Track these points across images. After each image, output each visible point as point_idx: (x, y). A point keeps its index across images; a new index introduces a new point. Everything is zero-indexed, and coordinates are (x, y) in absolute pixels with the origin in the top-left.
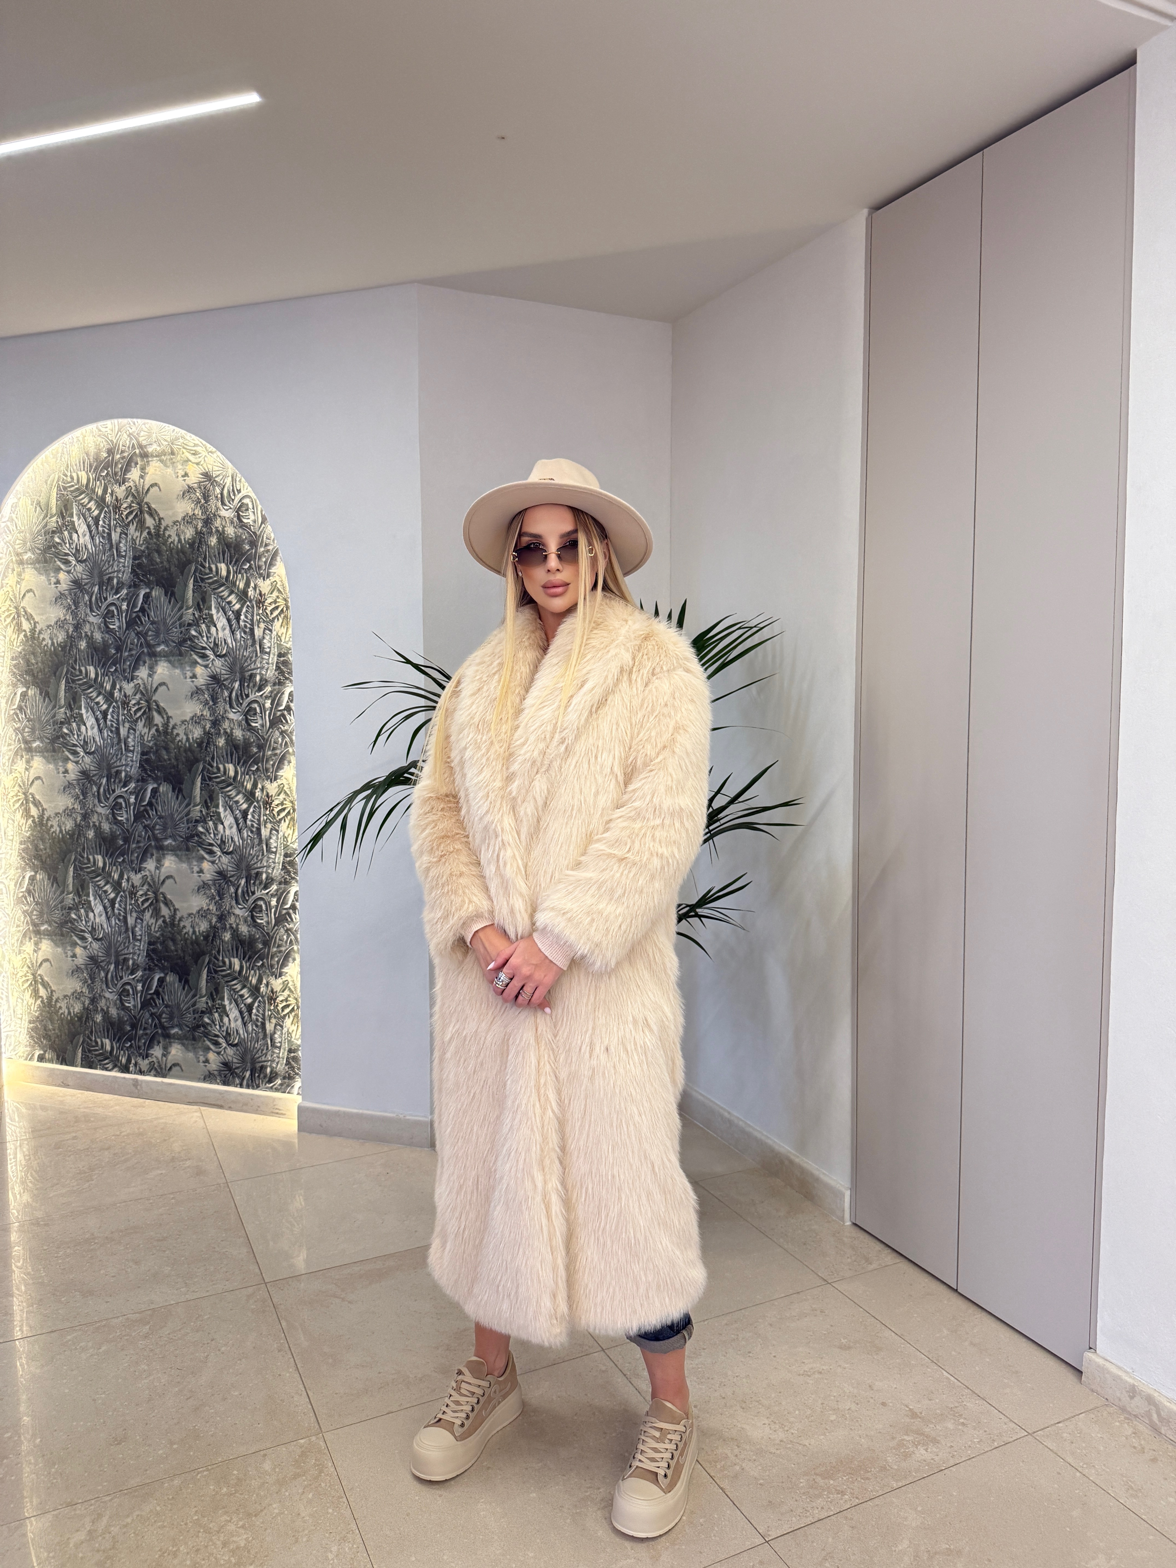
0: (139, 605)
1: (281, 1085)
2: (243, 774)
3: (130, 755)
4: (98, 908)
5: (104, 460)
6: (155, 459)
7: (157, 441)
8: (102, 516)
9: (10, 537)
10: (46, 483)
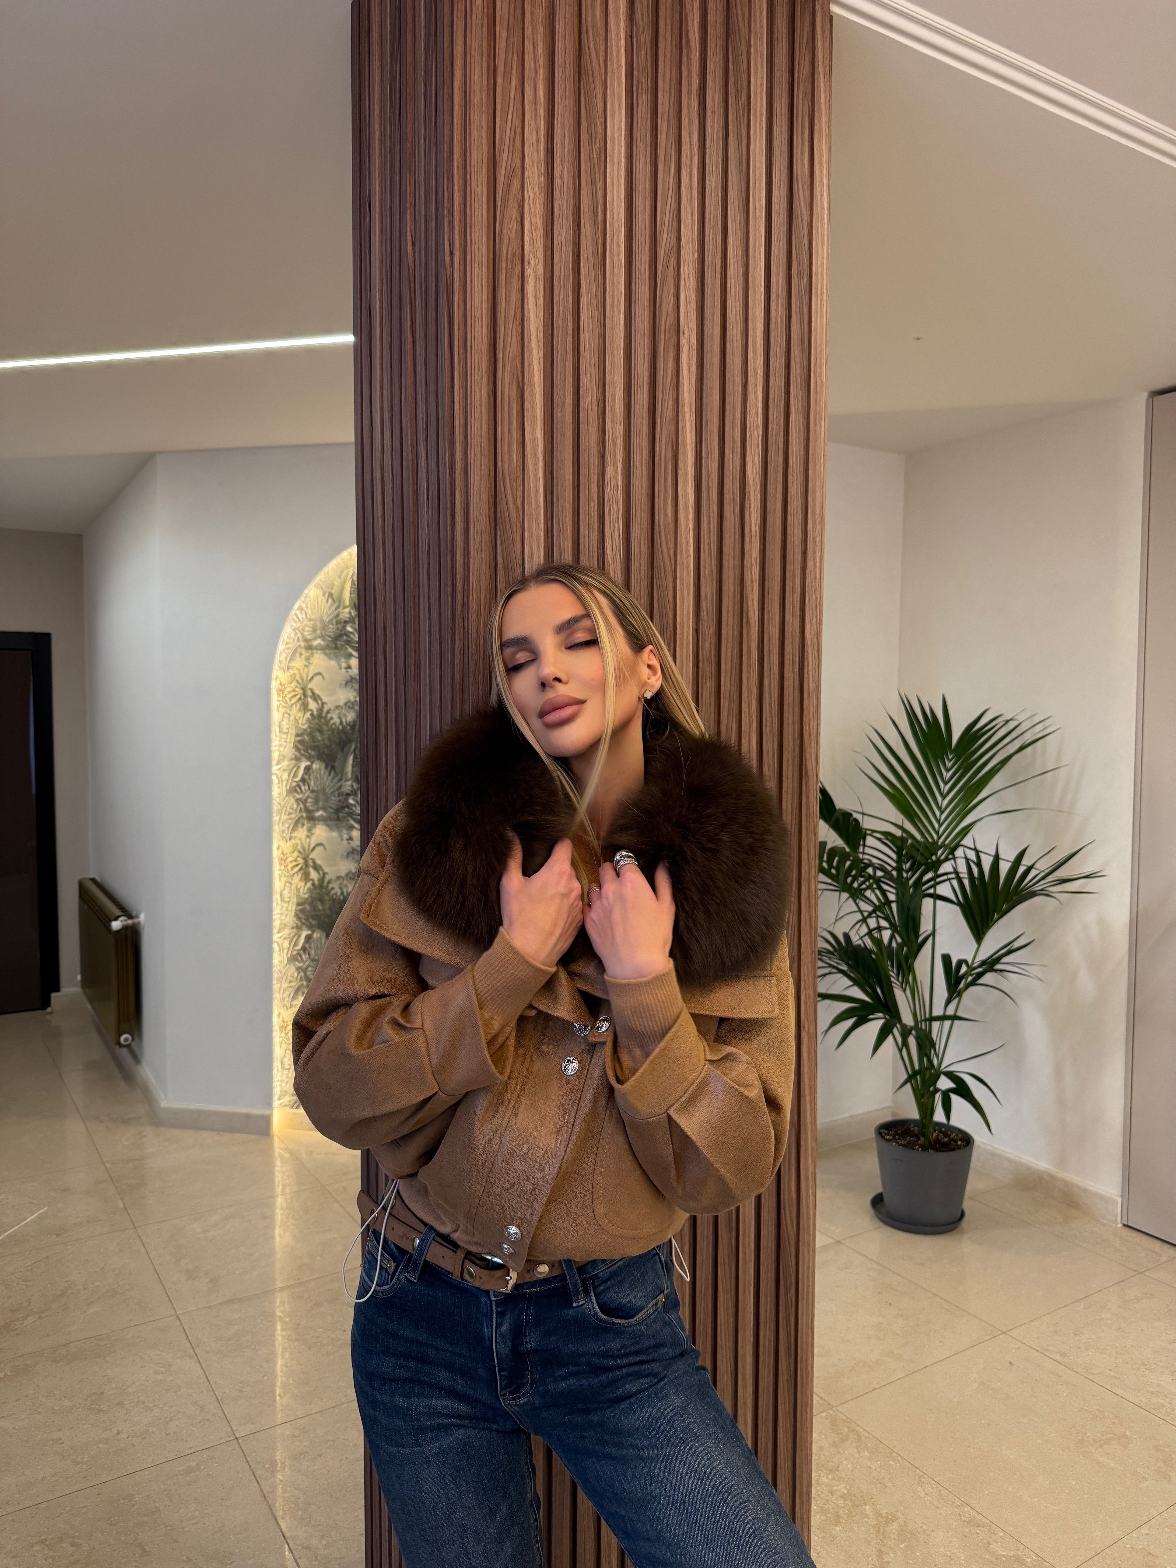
9: (299, 624)
10: (340, 577)
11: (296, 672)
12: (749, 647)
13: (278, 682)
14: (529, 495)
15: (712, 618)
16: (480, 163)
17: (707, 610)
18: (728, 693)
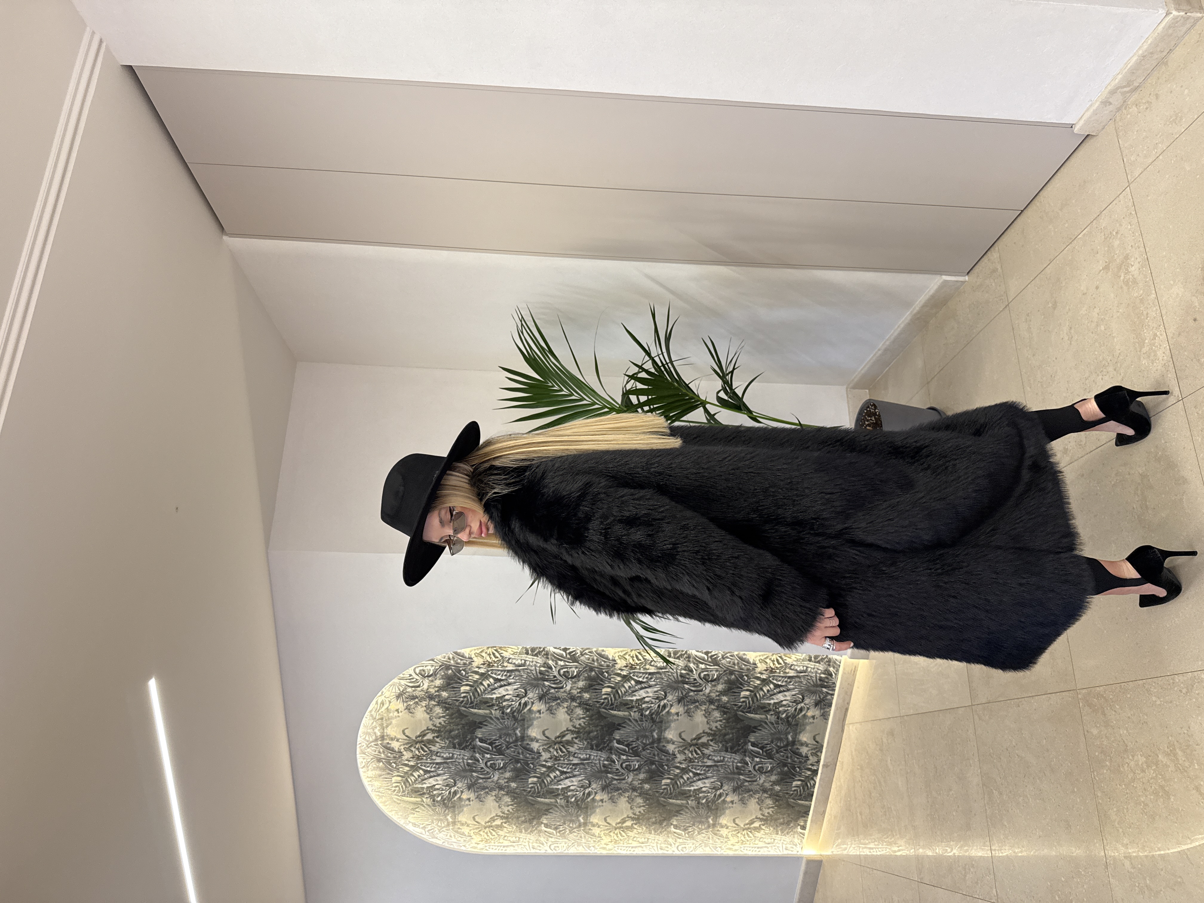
0: (488, 746)
1: (834, 667)
2: (609, 682)
3: (592, 757)
4: (700, 784)
5: (385, 765)
6: (385, 731)
7: (374, 728)
8: (424, 768)
9: (436, 829)
10: (400, 803)
11: (472, 832)
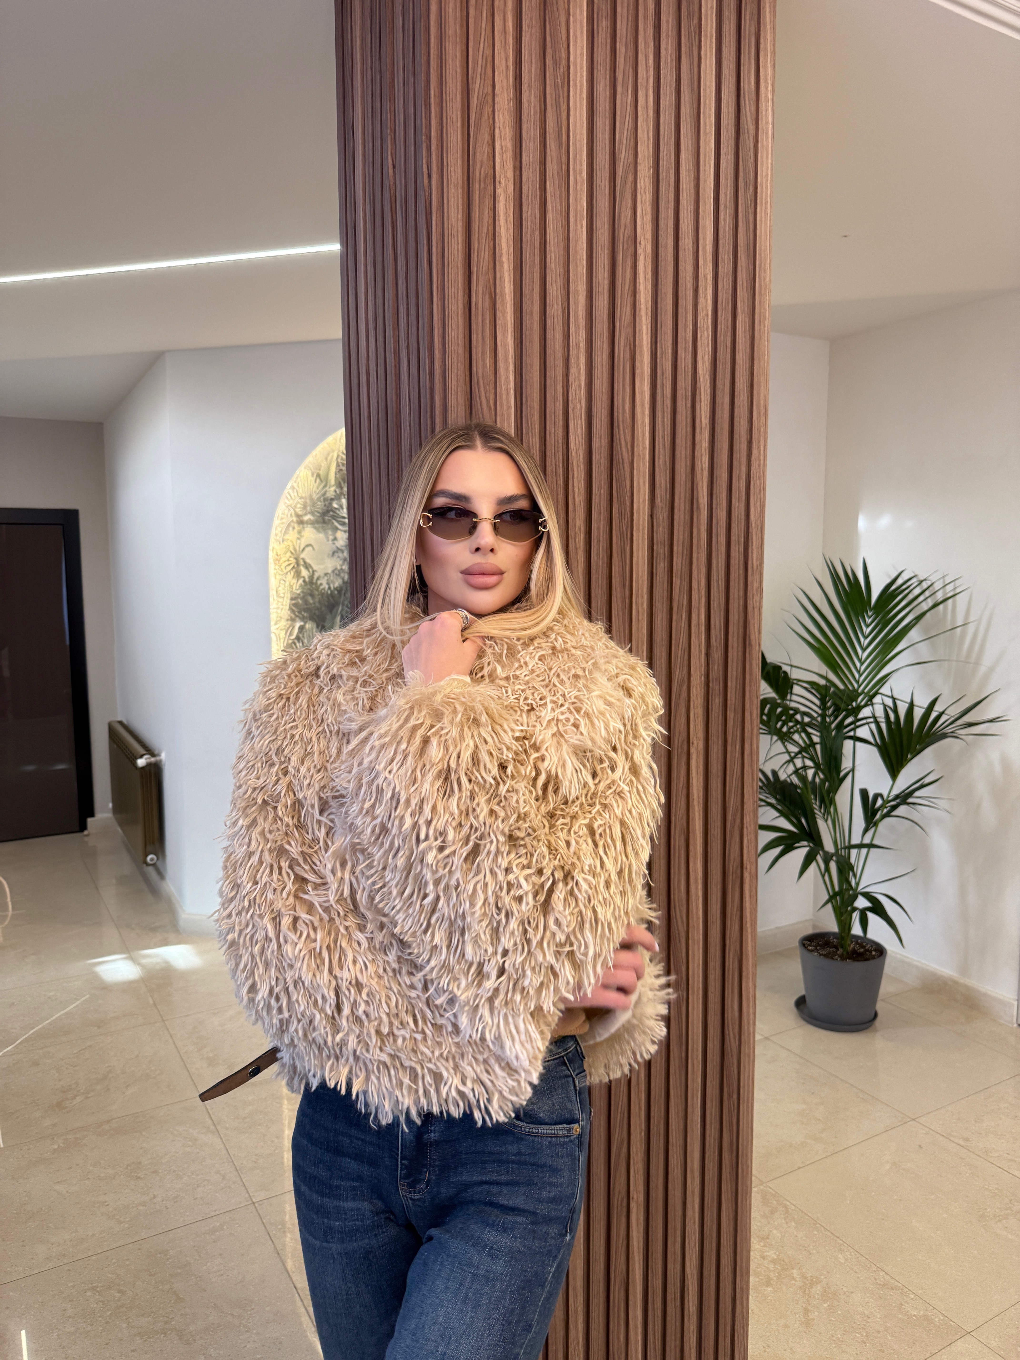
9: (291, 502)
10: (326, 459)
11: (290, 544)
12: (699, 530)
13: (275, 552)
14: (501, 397)
15: (666, 505)
16: (454, 91)
17: (661, 497)
18: (679, 573)
